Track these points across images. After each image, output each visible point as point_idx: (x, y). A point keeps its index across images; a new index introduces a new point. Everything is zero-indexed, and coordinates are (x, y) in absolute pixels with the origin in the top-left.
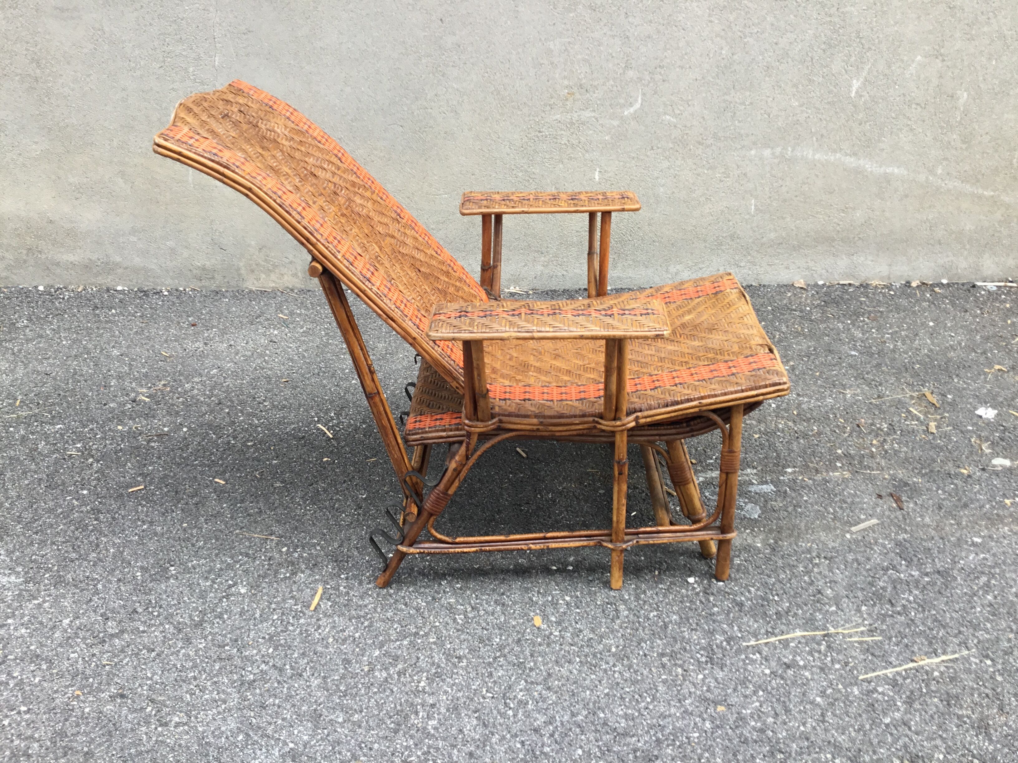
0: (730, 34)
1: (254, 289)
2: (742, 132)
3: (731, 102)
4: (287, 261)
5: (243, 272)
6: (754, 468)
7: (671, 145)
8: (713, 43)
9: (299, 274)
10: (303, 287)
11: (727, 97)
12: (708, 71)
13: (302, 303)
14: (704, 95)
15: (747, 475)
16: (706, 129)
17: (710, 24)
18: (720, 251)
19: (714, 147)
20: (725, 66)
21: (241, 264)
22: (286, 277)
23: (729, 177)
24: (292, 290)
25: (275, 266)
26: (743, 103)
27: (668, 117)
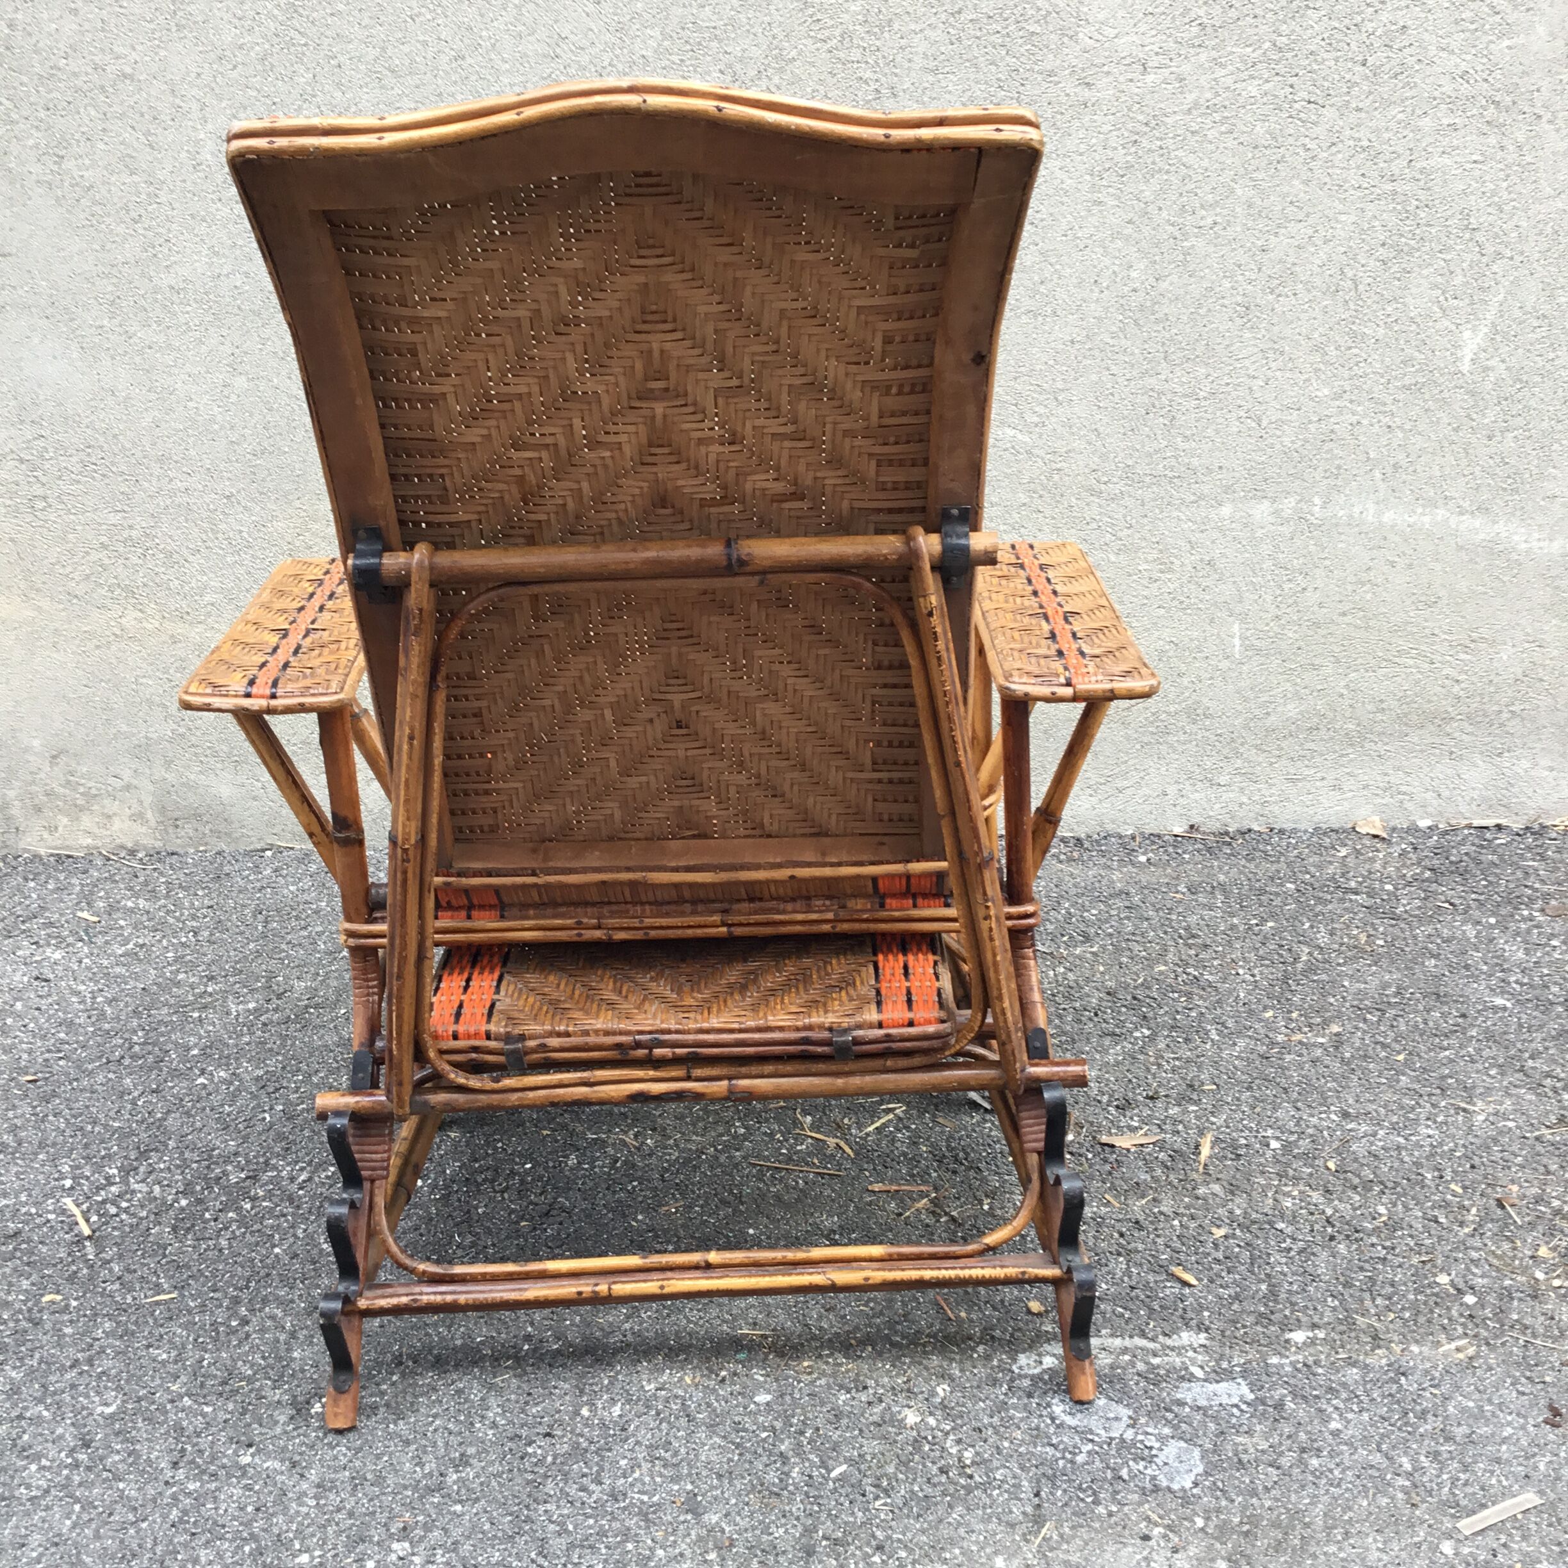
0: (1146, 231)
1: (42, 852)
2: (1195, 462)
3: (1161, 393)
4: (118, 783)
5: (15, 811)
6: (1201, 1327)
7: (1023, 498)
8: (1106, 254)
9: (149, 815)
10: (158, 844)
11: (1152, 382)
12: (1099, 319)
13: (146, 883)
14: (1094, 377)
15: (1179, 1350)
16: (1104, 457)
17: (1095, 211)
18: (1164, 748)
19: (1128, 501)
20: (1142, 308)
21: (11, 794)
22: (117, 824)
23: (1170, 570)
24: (132, 853)
25: (91, 797)
26: (1193, 395)
27: (1010, 432)
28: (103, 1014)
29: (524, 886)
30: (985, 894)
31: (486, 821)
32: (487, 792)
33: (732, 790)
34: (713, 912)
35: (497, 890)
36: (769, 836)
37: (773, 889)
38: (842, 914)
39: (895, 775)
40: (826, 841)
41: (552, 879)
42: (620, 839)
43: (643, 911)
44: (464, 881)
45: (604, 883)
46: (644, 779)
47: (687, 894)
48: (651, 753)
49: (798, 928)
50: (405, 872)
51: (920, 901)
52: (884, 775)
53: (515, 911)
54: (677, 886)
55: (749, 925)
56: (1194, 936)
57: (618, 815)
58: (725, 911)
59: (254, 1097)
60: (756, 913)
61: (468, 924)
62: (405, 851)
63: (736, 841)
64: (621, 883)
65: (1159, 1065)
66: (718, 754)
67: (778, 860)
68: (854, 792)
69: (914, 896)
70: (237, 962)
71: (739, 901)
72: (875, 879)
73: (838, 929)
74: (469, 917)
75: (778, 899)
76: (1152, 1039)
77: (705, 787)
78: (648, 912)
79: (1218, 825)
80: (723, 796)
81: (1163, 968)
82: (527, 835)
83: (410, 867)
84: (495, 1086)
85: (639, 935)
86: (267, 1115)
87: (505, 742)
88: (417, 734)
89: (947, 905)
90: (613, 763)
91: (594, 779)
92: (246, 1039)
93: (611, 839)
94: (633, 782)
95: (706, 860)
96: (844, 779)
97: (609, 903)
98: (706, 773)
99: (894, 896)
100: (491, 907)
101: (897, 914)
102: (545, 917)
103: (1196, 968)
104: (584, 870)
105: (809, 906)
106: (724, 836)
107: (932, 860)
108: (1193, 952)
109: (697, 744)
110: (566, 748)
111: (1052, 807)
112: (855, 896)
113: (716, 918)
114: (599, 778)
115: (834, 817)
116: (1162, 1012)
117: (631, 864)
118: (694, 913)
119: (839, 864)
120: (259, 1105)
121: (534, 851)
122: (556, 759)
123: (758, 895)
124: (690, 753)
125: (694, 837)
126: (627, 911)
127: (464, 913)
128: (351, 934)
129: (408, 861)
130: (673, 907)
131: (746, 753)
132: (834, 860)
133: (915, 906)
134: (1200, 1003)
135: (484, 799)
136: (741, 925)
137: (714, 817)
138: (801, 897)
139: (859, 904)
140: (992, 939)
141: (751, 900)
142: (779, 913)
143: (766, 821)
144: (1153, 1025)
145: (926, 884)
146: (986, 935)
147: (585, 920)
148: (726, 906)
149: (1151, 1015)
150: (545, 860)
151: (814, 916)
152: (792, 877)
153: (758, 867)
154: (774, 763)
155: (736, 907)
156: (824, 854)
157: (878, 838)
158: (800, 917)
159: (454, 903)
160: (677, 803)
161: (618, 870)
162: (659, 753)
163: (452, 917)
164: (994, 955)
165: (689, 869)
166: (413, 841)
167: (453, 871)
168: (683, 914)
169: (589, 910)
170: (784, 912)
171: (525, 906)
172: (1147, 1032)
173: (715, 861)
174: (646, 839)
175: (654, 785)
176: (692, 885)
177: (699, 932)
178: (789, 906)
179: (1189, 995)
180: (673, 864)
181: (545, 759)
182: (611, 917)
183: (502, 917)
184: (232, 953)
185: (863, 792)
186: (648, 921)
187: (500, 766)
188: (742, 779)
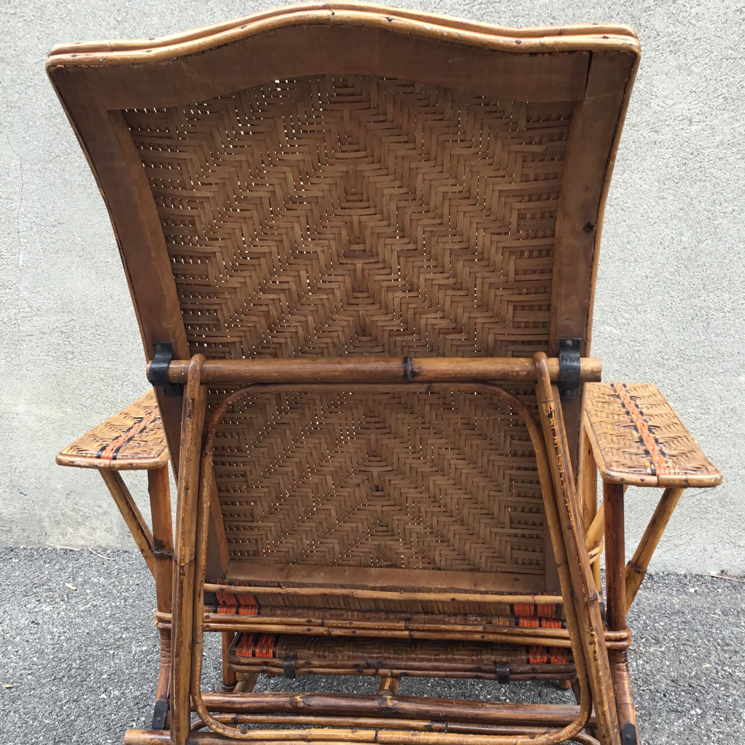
0: (692, 214)
1: (58, 547)
2: (723, 349)
3: (701, 308)
4: (100, 510)
5: (46, 524)
7: (616, 367)
8: (667, 227)
9: (115, 529)
10: (119, 546)
11: (696, 301)
12: (664, 264)
13: (107, 568)
14: (660, 298)
16: (666, 344)
17: (661, 202)
18: (705, 522)
19: (681, 371)
20: (689, 259)
21: (44, 514)
22: (98, 533)
23: (709, 414)
24: (105, 550)
25: (86, 518)
26: (721, 310)
27: (608, 328)
28: (62, 647)
29: (272, 594)
30: (590, 625)
31: (251, 548)
32: (251, 528)
33: (414, 535)
34: (399, 620)
35: (255, 596)
36: (439, 569)
37: (440, 606)
38: (489, 628)
39: (527, 532)
40: (479, 575)
41: (291, 590)
42: (339, 565)
43: (353, 616)
44: (233, 588)
45: (325, 595)
46: (354, 525)
47: (382, 606)
48: (359, 507)
49: (458, 636)
50: (181, 582)
51: (544, 623)
52: (519, 532)
53: (268, 610)
54: (376, 600)
55: (423, 630)
56: (728, 645)
57: (337, 548)
58: (408, 620)
59: (131, 710)
60: (429, 623)
61: (236, 618)
62: (182, 567)
63: (416, 571)
64: (337, 596)
65: (709, 737)
66: (403, 510)
67: (444, 587)
68: (497, 542)
69: (540, 619)
70: (143, 620)
71: (418, 613)
72: (512, 605)
73: (485, 639)
74: (237, 613)
75: (444, 613)
76: (703, 716)
77: (395, 532)
78: (356, 617)
79: (739, 571)
80: (408, 539)
81: (708, 665)
82: (277, 559)
83: (185, 579)
84: (243, 736)
85: (348, 632)
86: (134, 724)
87: (263, 495)
88: (190, 486)
89: (563, 627)
90: (333, 513)
91: (321, 523)
92: (135, 670)
93: (334, 564)
94: (347, 526)
95: (395, 583)
96: (491, 532)
97: (330, 609)
98: (396, 523)
99: (525, 617)
100: (253, 607)
101: (527, 631)
102: (287, 616)
103: (730, 667)
104: (313, 585)
105: (465, 620)
106: (407, 568)
107: (552, 595)
108: (727, 656)
109: (389, 503)
110: (302, 501)
111: (640, 561)
112: (498, 616)
113: (402, 624)
114: (324, 522)
115: (484, 559)
116: (709, 697)
117: (343, 583)
118: (387, 619)
119: (486, 593)
120: (131, 716)
121: (281, 570)
122: (295, 507)
123: (430, 610)
124: (385, 508)
125: (388, 566)
126: (342, 615)
127: (234, 610)
128: (161, 620)
129: (184, 574)
130: (373, 615)
131: (423, 511)
132: (483, 589)
133: (540, 626)
134: (734, 692)
135: (248, 532)
136: (418, 630)
137: (402, 554)
138: (460, 614)
139: (501, 621)
140: (595, 659)
141: (426, 613)
142: (444, 624)
143: (437, 558)
144: (703, 706)
145: (549, 612)
146: (591, 655)
147: (313, 620)
148: (409, 616)
149: (701, 698)
150: (288, 576)
151: (469, 628)
152: (453, 600)
153: (429, 591)
154: (442, 519)
155: (415, 617)
156: (476, 585)
157: (514, 576)
158: (459, 628)
159: (228, 602)
160: (377, 543)
161: (335, 586)
162: (364, 508)
163: (226, 612)
164: (598, 671)
165: (382, 589)
166: (187, 561)
167: (226, 581)
168: (379, 620)
169: (317, 613)
170: (448, 623)
171: (275, 607)
172: (699, 711)
173: (401, 584)
174: (356, 566)
175: (361, 529)
176: (385, 601)
177: (390, 633)
178: (452, 620)
179: (726, 686)
180: (372, 585)
181: (289, 507)
182: (331, 619)
183: (259, 614)
184: (142, 614)
185: (503, 542)
186: (356, 623)
187: (259, 511)
188: (420, 528)
